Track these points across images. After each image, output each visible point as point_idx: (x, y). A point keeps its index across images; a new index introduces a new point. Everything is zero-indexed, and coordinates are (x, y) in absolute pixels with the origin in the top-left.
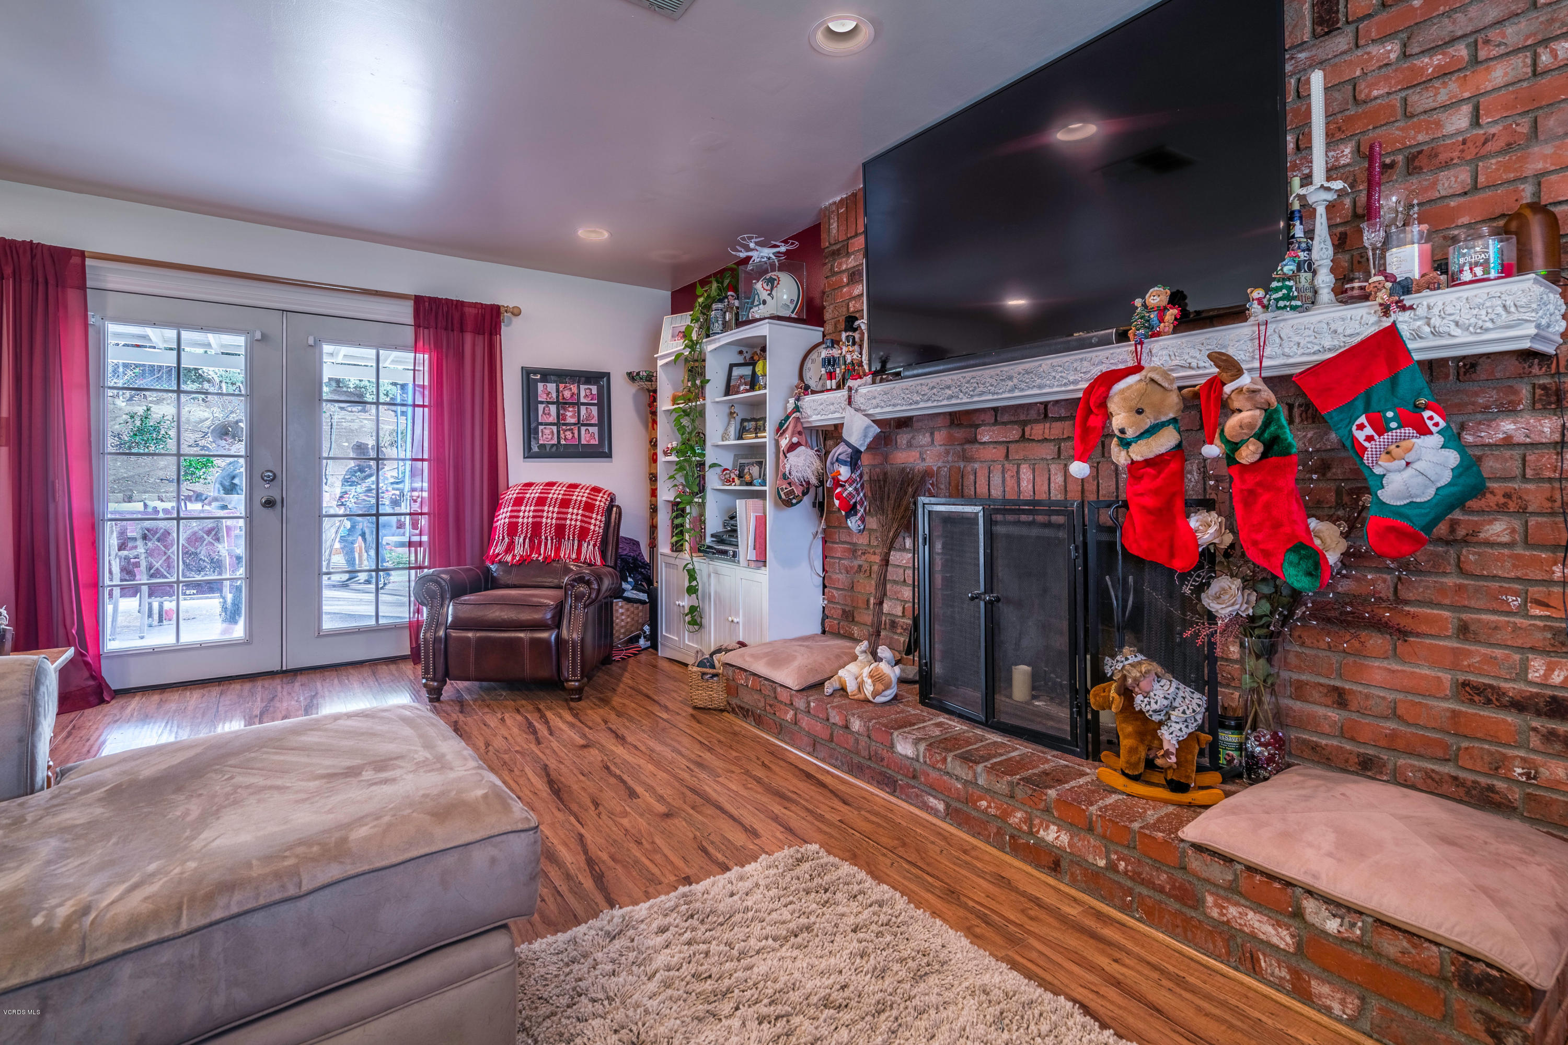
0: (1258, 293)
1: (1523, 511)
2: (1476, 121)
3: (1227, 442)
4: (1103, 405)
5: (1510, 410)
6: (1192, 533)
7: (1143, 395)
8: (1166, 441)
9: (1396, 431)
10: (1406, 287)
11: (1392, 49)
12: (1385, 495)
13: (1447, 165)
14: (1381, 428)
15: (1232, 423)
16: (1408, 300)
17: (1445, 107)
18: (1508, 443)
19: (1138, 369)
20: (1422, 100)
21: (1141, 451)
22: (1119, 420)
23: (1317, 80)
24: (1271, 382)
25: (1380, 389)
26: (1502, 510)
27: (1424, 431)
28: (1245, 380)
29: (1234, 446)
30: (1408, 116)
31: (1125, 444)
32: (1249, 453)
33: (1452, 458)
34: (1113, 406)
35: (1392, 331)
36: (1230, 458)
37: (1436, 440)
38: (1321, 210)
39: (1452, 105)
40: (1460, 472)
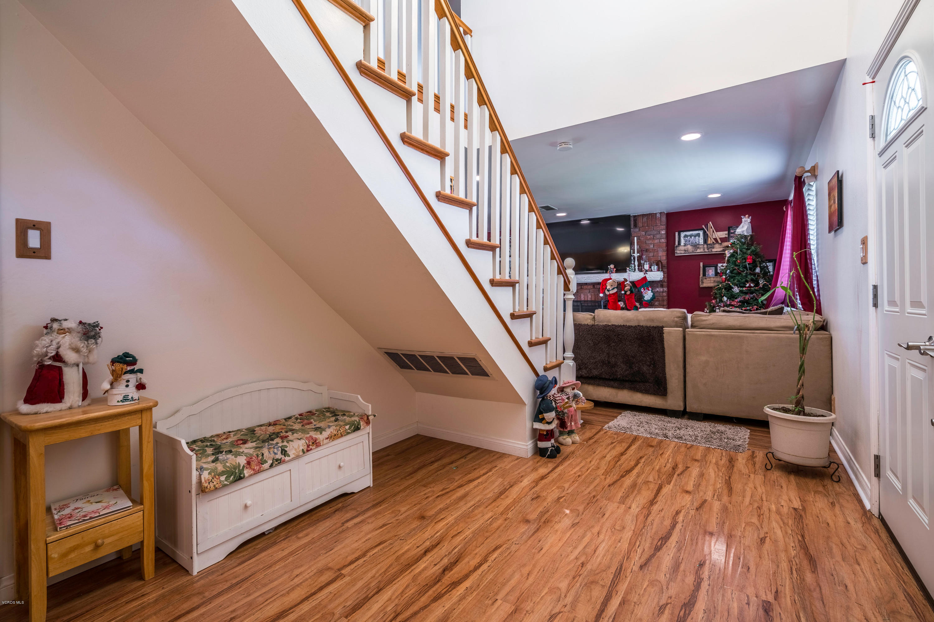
0: (628, 268)
1: (659, 301)
2: (654, 247)
3: (625, 291)
4: (606, 284)
5: (658, 287)
6: (619, 305)
7: (612, 283)
8: (615, 290)
9: (646, 290)
10: (647, 271)
11: (644, 233)
12: (645, 299)
13: (651, 252)
14: (645, 290)
15: (626, 288)
16: (647, 273)
17: (650, 244)
18: (657, 291)
19: (610, 279)
20: (648, 242)
21: (611, 292)
22: (608, 287)
23: (636, 238)
24: (630, 282)
25: (644, 284)
26: (657, 301)
27: (649, 290)
28: (628, 282)
29: (626, 292)
30: (646, 244)
31: (608, 291)
32: (628, 293)
33: (652, 294)
34: (607, 285)
35: (645, 277)
36: (625, 293)
37: (650, 291)
38: (636, 258)
39: (651, 244)
40: (653, 295)
